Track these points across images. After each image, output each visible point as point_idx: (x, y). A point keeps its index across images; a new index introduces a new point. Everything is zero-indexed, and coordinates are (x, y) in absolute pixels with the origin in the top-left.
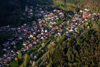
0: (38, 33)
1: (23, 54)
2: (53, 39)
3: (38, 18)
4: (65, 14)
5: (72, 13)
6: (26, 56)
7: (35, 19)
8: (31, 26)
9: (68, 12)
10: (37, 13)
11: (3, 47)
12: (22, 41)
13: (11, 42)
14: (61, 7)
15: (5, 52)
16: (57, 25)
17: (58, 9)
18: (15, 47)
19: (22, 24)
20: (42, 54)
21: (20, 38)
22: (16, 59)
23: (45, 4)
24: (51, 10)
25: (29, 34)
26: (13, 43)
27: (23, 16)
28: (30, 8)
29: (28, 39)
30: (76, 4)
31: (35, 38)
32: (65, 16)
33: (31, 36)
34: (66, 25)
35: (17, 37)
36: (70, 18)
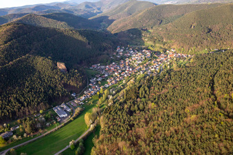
0: (122, 71)
1: (104, 88)
2: (135, 76)
3: (126, 57)
4: (151, 54)
5: (158, 53)
6: (106, 91)
7: (123, 58)
8: (119, 65)
9: (155, 52)
10: (126, 53)
11: (90, 82)
12: (107, 78)
13: (97, 78)
14: (150, 48)
15: (90, 87)
16: (142, 64)
17: (147, 49)
18: (99, 83)
19: (111, 62)
20: (121, 89)
21: (106, 75)
22: (98, 93)
23: (136, 45)
24: (140, 50)
25: (114, 72)
26: (99, 79)
27: (113, 56)
28: (121, 48)
29: (112, 76)
30: (164, 45)
31: (119, 76)
32: (152, 56)
33: (116, 74)
34: (150, 64)
35: (104, 74)
36: (155, 58)
